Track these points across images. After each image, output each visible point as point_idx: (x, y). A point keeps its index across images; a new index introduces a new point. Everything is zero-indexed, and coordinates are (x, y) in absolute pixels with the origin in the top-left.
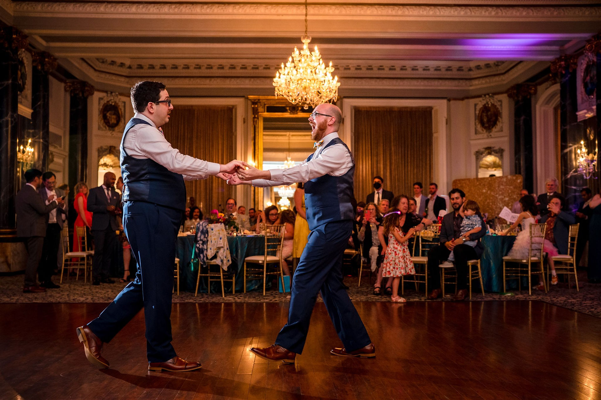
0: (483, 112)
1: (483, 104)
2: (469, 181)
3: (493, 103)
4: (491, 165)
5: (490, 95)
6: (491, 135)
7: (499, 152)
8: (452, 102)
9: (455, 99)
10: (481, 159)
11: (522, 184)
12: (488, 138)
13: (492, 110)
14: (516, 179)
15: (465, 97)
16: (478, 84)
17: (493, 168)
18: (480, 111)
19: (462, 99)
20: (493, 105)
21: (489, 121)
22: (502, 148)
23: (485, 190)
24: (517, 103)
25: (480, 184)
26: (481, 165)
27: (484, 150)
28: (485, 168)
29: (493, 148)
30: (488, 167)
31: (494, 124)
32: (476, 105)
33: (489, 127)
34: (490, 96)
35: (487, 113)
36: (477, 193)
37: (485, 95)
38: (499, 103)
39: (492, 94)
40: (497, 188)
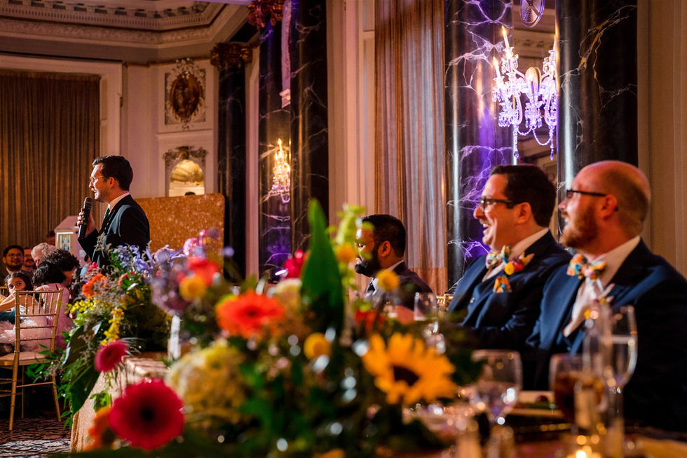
0: (177, 87)
1: (178, 74)
2: (149, 201)
3: (192, 73)
4: (192, 176)
5: (188, 59)
6: (188, 127)
7: (200, 155)
8: (130, 68)
9: (135, 64)
10: (174, 166)
11: (222, 209)
12: (184, 131)
13: (190, 85)
14: (214, 201)
15: (150, 60)
16: (172, 41)
17: (194, 181)
18: (172, 86)
19: (147, 65)
20: (192, 76)
21: (185, 103)
22: (204, 149)
23: (172, 217)
24: (222, 74)
25: (164, 208)
26: (174, 176)
27: (177, 151)
28: (181, 181)
29: (191, 147)
30: (185, 179)
31: (194, 108)
32: (167, 75)
33: (186, 112)
34: (187, 63)
35: (183, 89)
36: (160, 223)
37: (180, 60)
38: (201, 74)
39: (190, 58)
40: (188, 216)
